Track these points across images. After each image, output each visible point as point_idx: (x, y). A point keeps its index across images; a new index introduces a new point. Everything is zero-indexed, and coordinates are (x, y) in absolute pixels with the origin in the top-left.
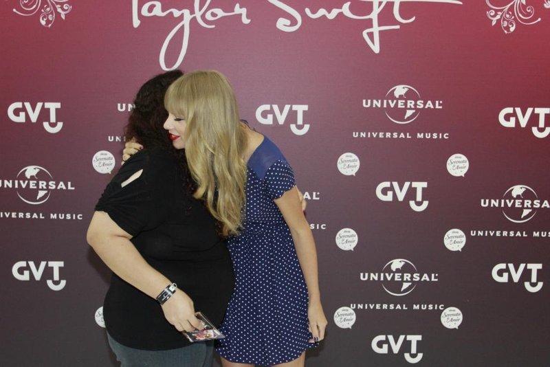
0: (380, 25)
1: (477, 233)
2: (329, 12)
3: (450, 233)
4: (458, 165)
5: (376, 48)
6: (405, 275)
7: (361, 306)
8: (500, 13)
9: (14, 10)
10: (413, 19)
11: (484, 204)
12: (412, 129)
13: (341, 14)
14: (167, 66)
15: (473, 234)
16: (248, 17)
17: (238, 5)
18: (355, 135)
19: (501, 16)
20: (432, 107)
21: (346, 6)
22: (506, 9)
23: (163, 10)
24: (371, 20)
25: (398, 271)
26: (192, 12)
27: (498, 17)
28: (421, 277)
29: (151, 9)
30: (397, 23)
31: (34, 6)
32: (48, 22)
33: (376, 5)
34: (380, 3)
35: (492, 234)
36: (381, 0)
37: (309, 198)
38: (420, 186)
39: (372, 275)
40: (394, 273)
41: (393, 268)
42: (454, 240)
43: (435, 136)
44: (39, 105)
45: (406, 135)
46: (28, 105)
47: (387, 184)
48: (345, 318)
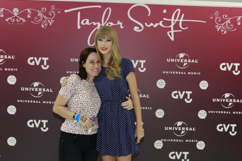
0: (174, 30)
1: (211, 112)
2: (154, 24)
3: (201, 112)
4: (204, 85)
5: (172, 39)
6: (183, 128)
7: (165, 140)
8: (220, 26)
9: (32, 22)
10: (187, 28)
11: (214, 100)
12: (186, 70)
13: (159, 26)
14: (91, 44)
15: (209, 112)
16: (123, 26)
17: (119, 21)
18: (164, 72)
20: (194, 62)
21: (161, 22)
22: (223, 25)
23: (90, 22)
24: (170, 28)
25: (180, 126)
26: (101, 23)
27: (220, 28)
28: (189, 129)
29: (85, 22)
30: (180, 29)
31: (40, 20)
32: (45, 26)
33: (172, 22)
34: (174, 21)
35: (217, 112)
36: (175, 20)
37: (145, 97)
38: (189, 93)
39: (170, 128)
40: (178, 127)
41: (178, 125)
42: (202, 114)
43: (195, 73)
44: (40, 59)
45: (184, 73)
46: (36, 58)
47: (176, 92)
48: (159, 145)
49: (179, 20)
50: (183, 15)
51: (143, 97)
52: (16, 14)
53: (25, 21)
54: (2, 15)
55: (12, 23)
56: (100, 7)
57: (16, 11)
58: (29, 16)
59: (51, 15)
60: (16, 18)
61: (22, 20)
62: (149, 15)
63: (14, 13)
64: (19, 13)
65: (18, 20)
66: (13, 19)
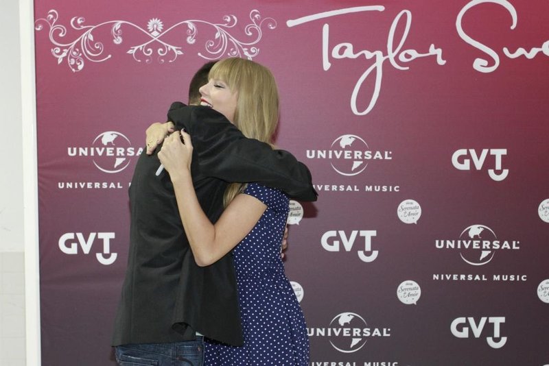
2: (528, 51)
9: (199, 54)
13: (540, 54)
14: (359, 111)
16: (443, 58)
17: (432, 46)
21: (546, 45)
23: (355, 52)
26: (385, 54)
29: (342, 51)
31: (220, 50)
37: (509, 248)
51: (503, 248)
52: (155, 33)
53: (180, 53)
54: (119, 37)
55: (147, 61)
56: (381, 8)
57: (155, 26)
58: (191, 41)
59: (250, 34)
60: (155, 45)
61: (171, 49)
62: (513, 27)
63: (150, 33)
64: (163, 31)
65: (161, 50)
66: (148, 50)
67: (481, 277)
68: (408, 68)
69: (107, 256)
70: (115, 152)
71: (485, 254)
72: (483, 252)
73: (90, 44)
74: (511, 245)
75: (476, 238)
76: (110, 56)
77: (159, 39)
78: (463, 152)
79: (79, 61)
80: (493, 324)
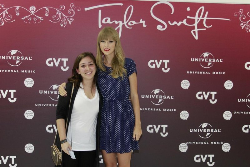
0: (198, 28)
1: (236, 112)
2: (178, 23)
3: (226, 112)
4: (229, 85)
5: (196, 38)
6: (208, 130)
7: (190, 143)
8: (245, 24)
9: (50, 20)
10: (211, 26)
11: (239, 101)
12: (211, 70)
13: (183, 24)
15: (235, 113)
16: (145, 24)
17: (141, 20)
18: (188, 73)
19: (246, 25)
20: (219, 61)
21: (185, 20)
22: (247, 23)
23: (111, 21)
24: (194, 26)
25: (205, 128)
26: (123, 22)
27: (244, 26)
28: (214, 130)
29: (106, 21)
30: (204, 27)
31: (58, 19)
32: (64, 25)
33: (196, 20)
34: (198, 20)
35: (242, 113)
36: (199, 18)
37: (169, 98)
38: (214, 93)
39: (194, 130)
40: (203, 129)
41: (203, 127)
42: (227, 115)
43: (220, 73)
44: (59, 60)
45: (208, 73)
46: (54, 59)
47: (200, 93)
48: (183, 148)
49: (203, 18)
50: (207, 13)
51: (167, 98)
53: (43, 20)
54: (18, 13)
55: (29, 22)
56: (122, 4)
58: (47, 15)
59: (70, 13)
60: (33, 16)
61: (39, 18)
62: (172, 13)
63: (31, 11)
64: (36, 11)
65: (35, 18)
66: (30, 18)
67: (159, 109)
68: (131, 28)
69: (12, 99)
70: (16, 58)
71: (160, 101)
72: (160, 100)
73: (7, 15)
74: (170, 97)
75: (157, 94)
76: (14, 20)
77: (34, 14)
78: (153, 61)
79: (2, 22)
80: (163, 127)
